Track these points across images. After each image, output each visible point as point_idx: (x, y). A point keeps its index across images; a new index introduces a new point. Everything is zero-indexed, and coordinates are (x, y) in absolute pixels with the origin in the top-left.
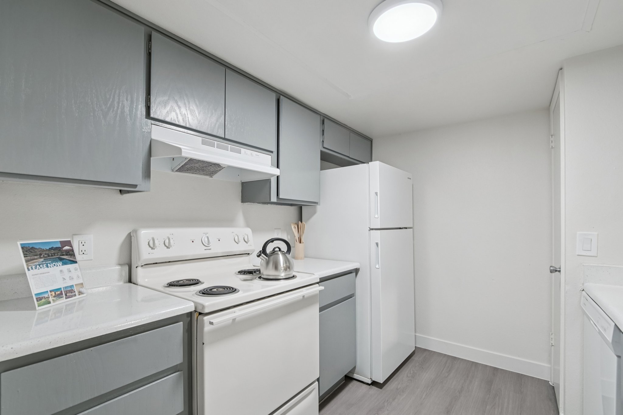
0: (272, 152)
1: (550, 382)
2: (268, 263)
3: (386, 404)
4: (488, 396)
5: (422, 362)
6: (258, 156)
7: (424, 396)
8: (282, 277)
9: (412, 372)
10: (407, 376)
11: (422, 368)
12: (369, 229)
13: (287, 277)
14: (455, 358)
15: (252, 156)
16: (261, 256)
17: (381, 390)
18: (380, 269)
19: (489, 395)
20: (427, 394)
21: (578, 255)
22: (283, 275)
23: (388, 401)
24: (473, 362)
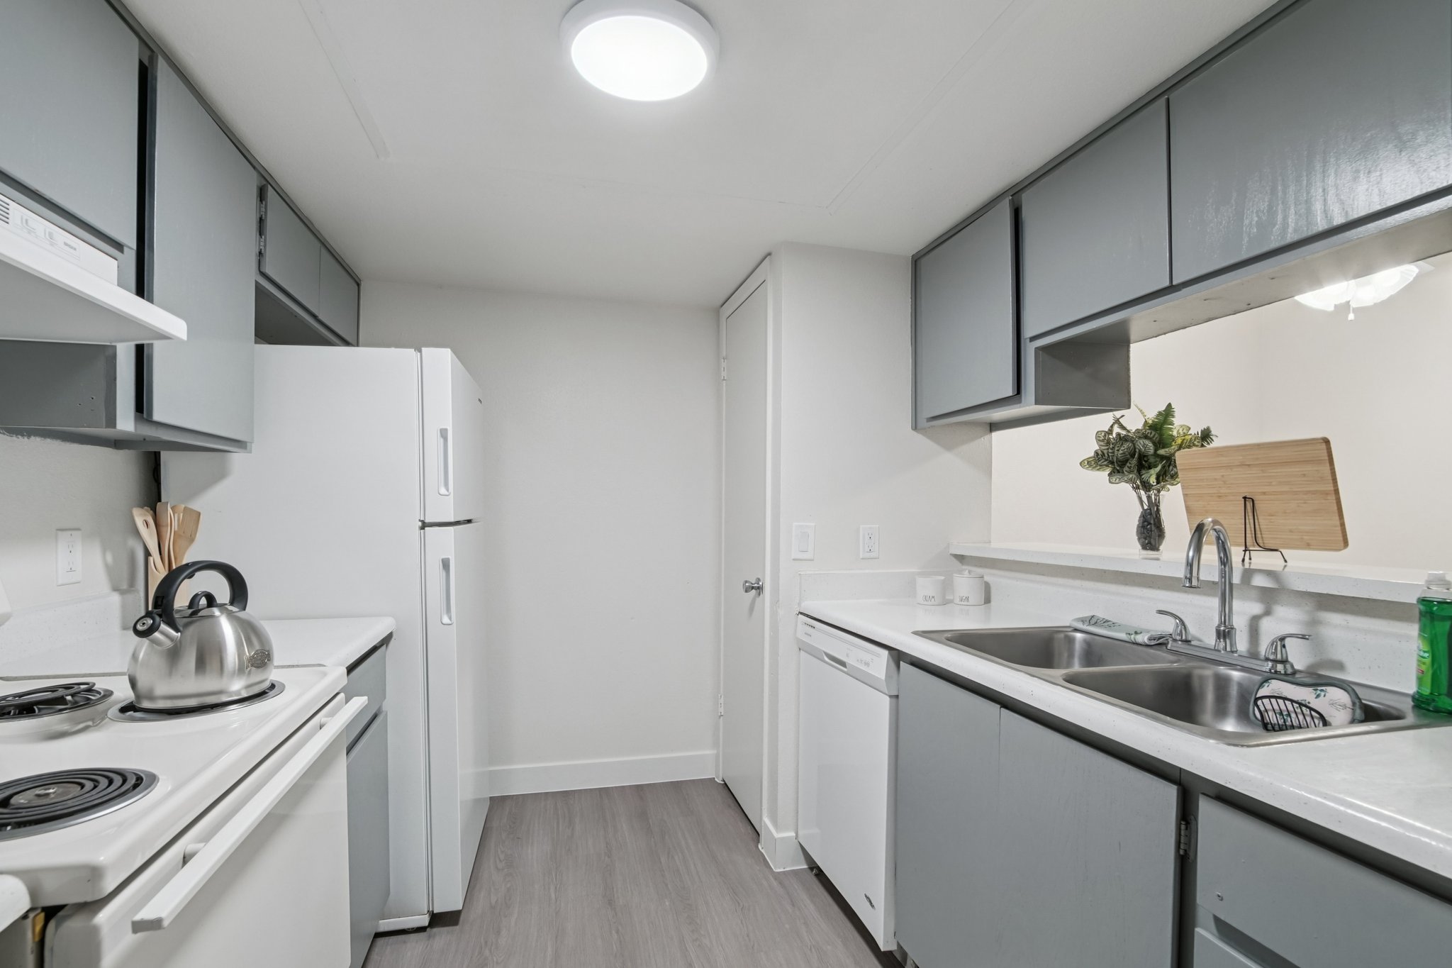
0: (119, 246)
1: (716, 780)
2: (174, 654)
3: (487, 952)
4: (652, 839)
5: (510, 826)
6: (72, 251)
7: (553, 896)
8: (238, 692)
9: (502, 857)
10: (497, 868)
11: (518, 838)
12: (420, 524)
13: (256, 690)
14: (566, 794)
15: (52, 244)
16: (157, 634)
17: (457, 927)
18: (455, 624)
19: (654, 837)
20: (556, 888)
21: (794, 560)
22: (237, 687)
23: (486, 942)
24: (600, 790)
